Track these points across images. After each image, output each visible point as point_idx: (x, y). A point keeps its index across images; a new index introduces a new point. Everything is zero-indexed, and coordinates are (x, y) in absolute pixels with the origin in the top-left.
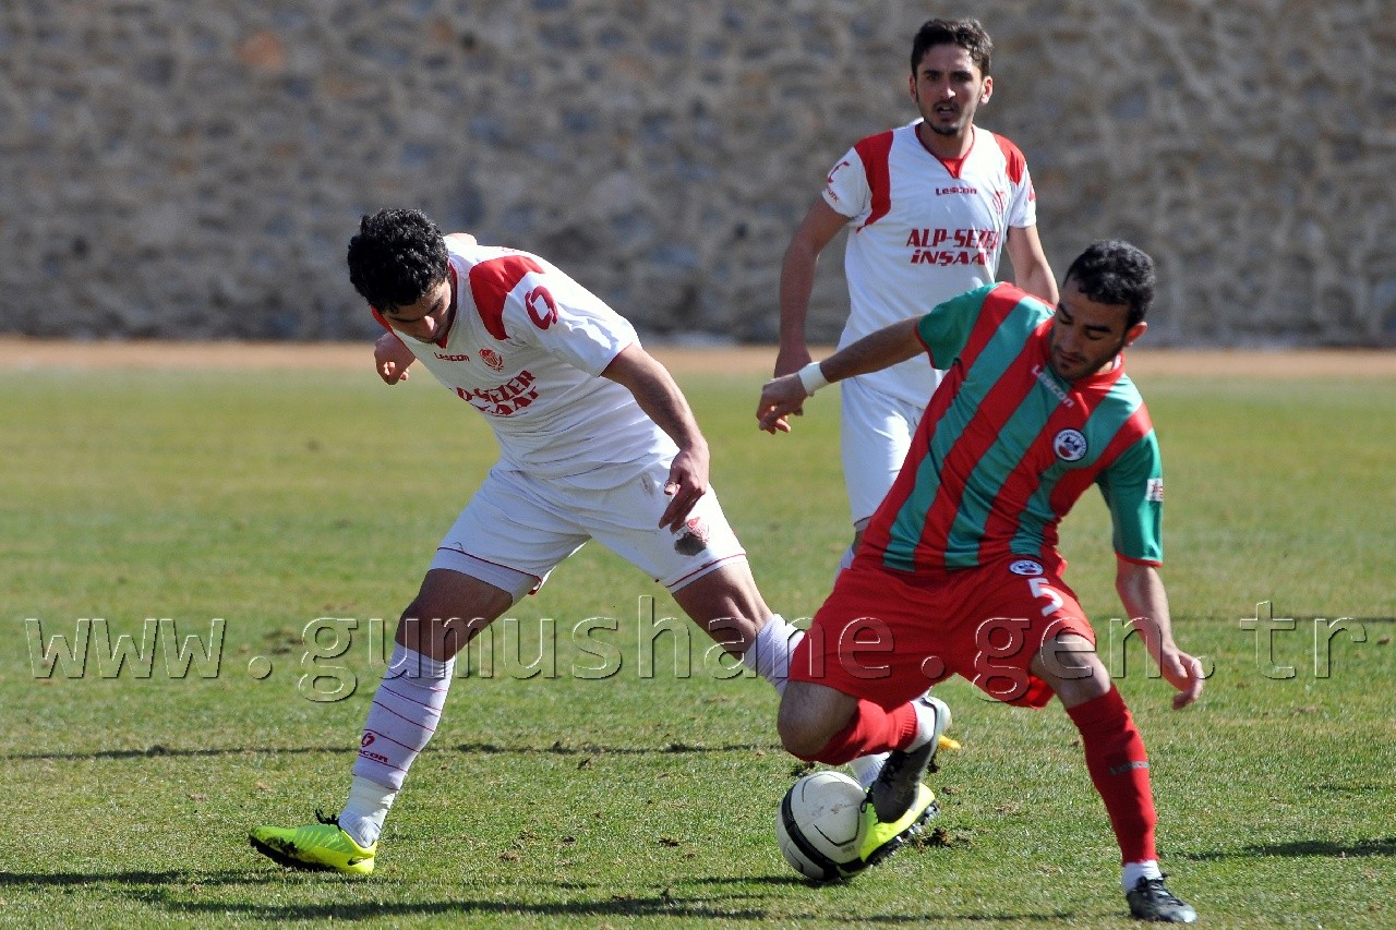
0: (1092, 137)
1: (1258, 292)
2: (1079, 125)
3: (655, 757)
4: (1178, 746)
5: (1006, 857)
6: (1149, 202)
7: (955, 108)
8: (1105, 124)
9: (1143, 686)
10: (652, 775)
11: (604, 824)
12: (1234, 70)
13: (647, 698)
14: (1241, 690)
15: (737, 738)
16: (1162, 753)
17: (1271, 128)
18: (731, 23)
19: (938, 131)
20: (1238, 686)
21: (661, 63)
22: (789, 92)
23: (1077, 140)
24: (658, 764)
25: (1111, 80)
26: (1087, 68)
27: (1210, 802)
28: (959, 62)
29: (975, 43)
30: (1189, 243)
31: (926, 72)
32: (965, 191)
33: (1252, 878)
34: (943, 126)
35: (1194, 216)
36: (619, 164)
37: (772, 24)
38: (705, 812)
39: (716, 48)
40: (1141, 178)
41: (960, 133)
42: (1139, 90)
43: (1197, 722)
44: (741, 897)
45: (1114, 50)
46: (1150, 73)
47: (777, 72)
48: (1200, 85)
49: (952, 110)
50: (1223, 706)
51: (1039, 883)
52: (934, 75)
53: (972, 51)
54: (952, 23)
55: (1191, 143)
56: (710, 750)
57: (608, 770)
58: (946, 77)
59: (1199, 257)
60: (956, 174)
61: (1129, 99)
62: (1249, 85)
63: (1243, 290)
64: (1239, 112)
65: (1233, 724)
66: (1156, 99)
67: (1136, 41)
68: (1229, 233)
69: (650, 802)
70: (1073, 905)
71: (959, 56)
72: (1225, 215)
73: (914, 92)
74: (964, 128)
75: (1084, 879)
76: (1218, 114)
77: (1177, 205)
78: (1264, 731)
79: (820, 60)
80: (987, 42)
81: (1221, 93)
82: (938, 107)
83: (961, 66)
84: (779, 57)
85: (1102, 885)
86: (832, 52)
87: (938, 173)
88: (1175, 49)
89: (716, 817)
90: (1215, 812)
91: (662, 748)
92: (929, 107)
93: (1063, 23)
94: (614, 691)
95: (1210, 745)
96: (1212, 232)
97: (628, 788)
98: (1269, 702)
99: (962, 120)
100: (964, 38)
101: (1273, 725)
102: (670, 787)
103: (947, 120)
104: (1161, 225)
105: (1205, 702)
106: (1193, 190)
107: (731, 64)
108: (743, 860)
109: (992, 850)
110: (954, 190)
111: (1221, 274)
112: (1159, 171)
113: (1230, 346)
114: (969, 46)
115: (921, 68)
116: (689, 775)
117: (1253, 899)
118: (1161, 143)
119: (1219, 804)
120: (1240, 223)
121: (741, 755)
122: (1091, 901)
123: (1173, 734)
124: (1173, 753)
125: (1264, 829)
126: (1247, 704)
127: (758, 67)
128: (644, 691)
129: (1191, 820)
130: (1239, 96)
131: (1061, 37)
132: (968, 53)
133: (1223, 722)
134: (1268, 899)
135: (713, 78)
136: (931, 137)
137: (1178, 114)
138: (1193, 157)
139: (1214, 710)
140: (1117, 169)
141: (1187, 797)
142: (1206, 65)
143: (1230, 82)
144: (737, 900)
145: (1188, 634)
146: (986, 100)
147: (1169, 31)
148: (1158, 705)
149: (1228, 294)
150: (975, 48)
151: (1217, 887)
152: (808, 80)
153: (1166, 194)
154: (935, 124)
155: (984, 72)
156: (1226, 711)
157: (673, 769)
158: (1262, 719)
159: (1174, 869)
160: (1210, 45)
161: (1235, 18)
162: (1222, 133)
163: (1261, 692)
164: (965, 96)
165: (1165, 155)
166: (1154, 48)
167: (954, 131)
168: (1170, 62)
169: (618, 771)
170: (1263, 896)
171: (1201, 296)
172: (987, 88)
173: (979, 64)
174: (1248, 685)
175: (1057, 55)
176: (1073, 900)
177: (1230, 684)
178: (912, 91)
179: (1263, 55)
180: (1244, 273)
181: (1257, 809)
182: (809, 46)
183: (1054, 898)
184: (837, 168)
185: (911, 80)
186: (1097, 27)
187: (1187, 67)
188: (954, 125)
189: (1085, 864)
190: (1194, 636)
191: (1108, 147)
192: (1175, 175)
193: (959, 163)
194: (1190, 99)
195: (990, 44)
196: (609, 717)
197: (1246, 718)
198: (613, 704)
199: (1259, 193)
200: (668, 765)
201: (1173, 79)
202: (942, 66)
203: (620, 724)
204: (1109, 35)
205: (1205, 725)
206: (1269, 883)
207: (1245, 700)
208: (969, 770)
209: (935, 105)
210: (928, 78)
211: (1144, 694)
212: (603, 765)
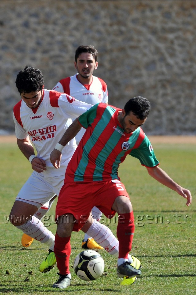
0: (140, 76)
1: (187, 119)
2: (137, 72)
3: (17, 252)
4: (165, 248)
5: (117, 280)
6: (156, 94)
7: (88, 70)
8: (144, 72)
9: (155, 231)
10: (17, 257)
11: (3, 271)
12: (180, 57)
13: (15, 235)
14: (182, 232)
15: (41, 246)
16: (160, 250)
17: (190, 73)
18: (38, 44)
19: (83, 77)
20: (182, 231)
21: (19, 55)
22: (55, 63)
23: (137, 76)
24: (18, 254)
25: (146, 60)
26: (139, 56)
27: (174, 264)
28: (89, 57)
29: (93, 52)
30: (168, 106)
31: (80, 60)
32: (90, 94)
33: (185, 285)
34: (85, 75)
35: (169, 98)
36: (7, 83)
37: (50, 44)
38: (32, 267)
39: (34, 50)
40: (154, 87)
41: (89, 78)
42: (153, 62)
43: (170, 241)
44: (42, 291)
45: (146, 51)
46: (156, 57)
47: (51, 58)
48: (171, 61)
49: (87, 71)
50: (177, 237)
51: (126, 287)
52: (82, 61)
53: (93, 55)
54: (87, 46)
55: (168, 77)
56: (33, 250)
57: (4, 256)
58: (86, 62)
59: (171, 109)
60: (88, 89)
61: (151, 65)
62: (184, 61)
63: (183, 119)
64: (182, 68)
65: (180, 241)
66: (158, 65)
67: (153, 49)
68: (179, 103)
69: (16, 265)
70: (135, 293)
71: (89, 56)
72: (178, 98)
73: (76, 66)
74: (90, 76)
75: (138, 286)
76: (176, 69)
77: (164, 95)
78: (189, 244)
79: (64, 54)
80: (96, 52)
81: (177, 63)
82: (84, 70)
83: (90, 59)
84: (52, 53)
85: (143, 287)
86: (67, 52)
87: (83, 89)
88: (164, 51)
89: (35, 269)
90: (175, 267)
91: (19, 249)
92: (81, 70)
93: (132, 44)
94: (6, 233)
95: (174, 247)
96: (174, 102)
97: (10, 261)
98: (190, 235)
99: (90, 74)
100: (90, 50)
101: (191, 242)
102: (22, 260)
103: (86, 74)
104: (160, 100)
105: (172, 236)
106: (169, 91)
107: (38, 55)
108: (42, 281)
109: (113, 278)
110: (88, 94)
111: (176, 115)
112: (159, 85)
113: (179, 135)
114: (92, 53)
115: (78, 60)
116: (27, 257)
117: (186, 291)
118: (160, 77)
119: (176, 264)
120: (182, 100)
121: (42, 251)
122: (140, 292)
123: (163, 244)
124: (164, 250)
125: (189, 271)
126: (184, 236)
127: (46, 56)
128: (14, 233)
129: (168, 269)
130: (182, 64)
131: (133, 48)
132: (92, 55)
133: (177, 241)
134: (190, 291)
135: (33, 59)
136: (81, 79)
137: (164, 69)
138: (169, 81)
139: (175, 238)
140: (148, 85)
141: (167, 262)
142: (172, 55)
143: (179, 60)
144: (41, 292)
145: (168, 216)
146: (96, 68)
147: (162, 46)
148: (159, 236)
149: (179, 120)
150: (94, 54)
151: (176, 288)
152: (60, 60)
153: (161, 92)
154: (83, 75)
155: (96, 61)
156: (178, 238)
157: (22, 255)
158: (188, 240)
159: (164, 283)
160: (174, 50)
161: (181, 42)
162: (177, 75)
163: (188, 233)
164: (90, 67)
165: (161, 81)
166: (157, 51)
167: (87, 77)
168: (162, 54)
169: (7, 255)
170: (188, 290)
171: (171, 121)
172: (96, 65)
173: (95, 58)
174: (184, 231)
175: (130, 52)
176: (135, 292)
177: (179, 230)
178: (75, 66)
179: (188, 52)
180: (183, 114)
181: (187, 266)
182: (61, 50)
183: (130, 291)
184: (55, 88)
185: (75, 63)
186: (142, 45)
187: (167, 56)
188: (88, 75)
189: (139, 281)
190: (169, 217)
191: (145, 79)
192: (164, 86)
193: (89, 86)
194: (168, 65)
195: (97, 52)
196: (4, 241)
197: (184, 240)
198: (5, 237)
199: (187, 91)
200: (21, 254)
201: (163, 59)
202: (85, 59)
203: (7, 243)
204: (145, 47)
205: (172, 242)
206: (190, 287)
207: (184, 235)
208: (106, 255)
209: (82, 70)
210: (80, 62)
211: (155, 233)
212: (2, 254)
